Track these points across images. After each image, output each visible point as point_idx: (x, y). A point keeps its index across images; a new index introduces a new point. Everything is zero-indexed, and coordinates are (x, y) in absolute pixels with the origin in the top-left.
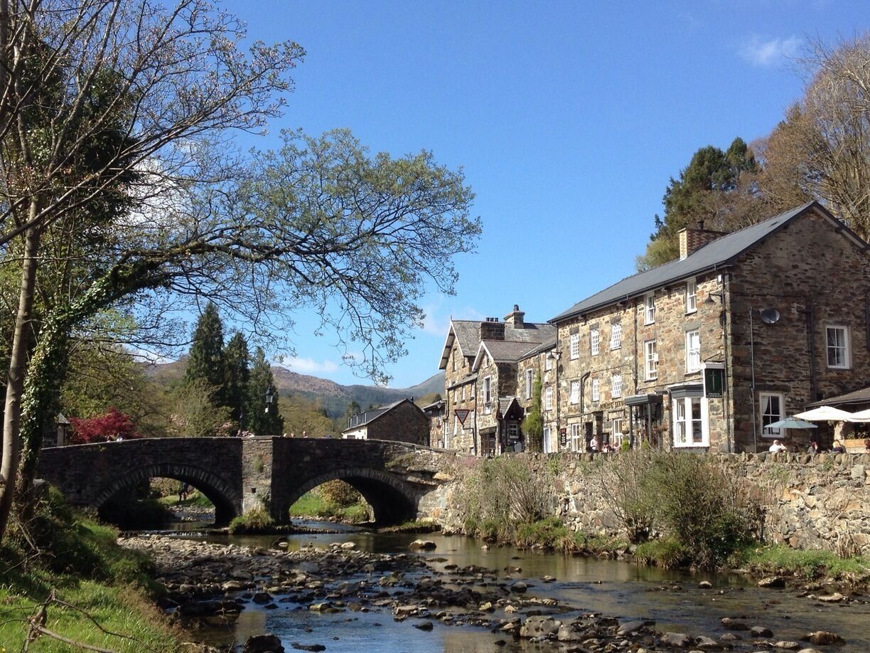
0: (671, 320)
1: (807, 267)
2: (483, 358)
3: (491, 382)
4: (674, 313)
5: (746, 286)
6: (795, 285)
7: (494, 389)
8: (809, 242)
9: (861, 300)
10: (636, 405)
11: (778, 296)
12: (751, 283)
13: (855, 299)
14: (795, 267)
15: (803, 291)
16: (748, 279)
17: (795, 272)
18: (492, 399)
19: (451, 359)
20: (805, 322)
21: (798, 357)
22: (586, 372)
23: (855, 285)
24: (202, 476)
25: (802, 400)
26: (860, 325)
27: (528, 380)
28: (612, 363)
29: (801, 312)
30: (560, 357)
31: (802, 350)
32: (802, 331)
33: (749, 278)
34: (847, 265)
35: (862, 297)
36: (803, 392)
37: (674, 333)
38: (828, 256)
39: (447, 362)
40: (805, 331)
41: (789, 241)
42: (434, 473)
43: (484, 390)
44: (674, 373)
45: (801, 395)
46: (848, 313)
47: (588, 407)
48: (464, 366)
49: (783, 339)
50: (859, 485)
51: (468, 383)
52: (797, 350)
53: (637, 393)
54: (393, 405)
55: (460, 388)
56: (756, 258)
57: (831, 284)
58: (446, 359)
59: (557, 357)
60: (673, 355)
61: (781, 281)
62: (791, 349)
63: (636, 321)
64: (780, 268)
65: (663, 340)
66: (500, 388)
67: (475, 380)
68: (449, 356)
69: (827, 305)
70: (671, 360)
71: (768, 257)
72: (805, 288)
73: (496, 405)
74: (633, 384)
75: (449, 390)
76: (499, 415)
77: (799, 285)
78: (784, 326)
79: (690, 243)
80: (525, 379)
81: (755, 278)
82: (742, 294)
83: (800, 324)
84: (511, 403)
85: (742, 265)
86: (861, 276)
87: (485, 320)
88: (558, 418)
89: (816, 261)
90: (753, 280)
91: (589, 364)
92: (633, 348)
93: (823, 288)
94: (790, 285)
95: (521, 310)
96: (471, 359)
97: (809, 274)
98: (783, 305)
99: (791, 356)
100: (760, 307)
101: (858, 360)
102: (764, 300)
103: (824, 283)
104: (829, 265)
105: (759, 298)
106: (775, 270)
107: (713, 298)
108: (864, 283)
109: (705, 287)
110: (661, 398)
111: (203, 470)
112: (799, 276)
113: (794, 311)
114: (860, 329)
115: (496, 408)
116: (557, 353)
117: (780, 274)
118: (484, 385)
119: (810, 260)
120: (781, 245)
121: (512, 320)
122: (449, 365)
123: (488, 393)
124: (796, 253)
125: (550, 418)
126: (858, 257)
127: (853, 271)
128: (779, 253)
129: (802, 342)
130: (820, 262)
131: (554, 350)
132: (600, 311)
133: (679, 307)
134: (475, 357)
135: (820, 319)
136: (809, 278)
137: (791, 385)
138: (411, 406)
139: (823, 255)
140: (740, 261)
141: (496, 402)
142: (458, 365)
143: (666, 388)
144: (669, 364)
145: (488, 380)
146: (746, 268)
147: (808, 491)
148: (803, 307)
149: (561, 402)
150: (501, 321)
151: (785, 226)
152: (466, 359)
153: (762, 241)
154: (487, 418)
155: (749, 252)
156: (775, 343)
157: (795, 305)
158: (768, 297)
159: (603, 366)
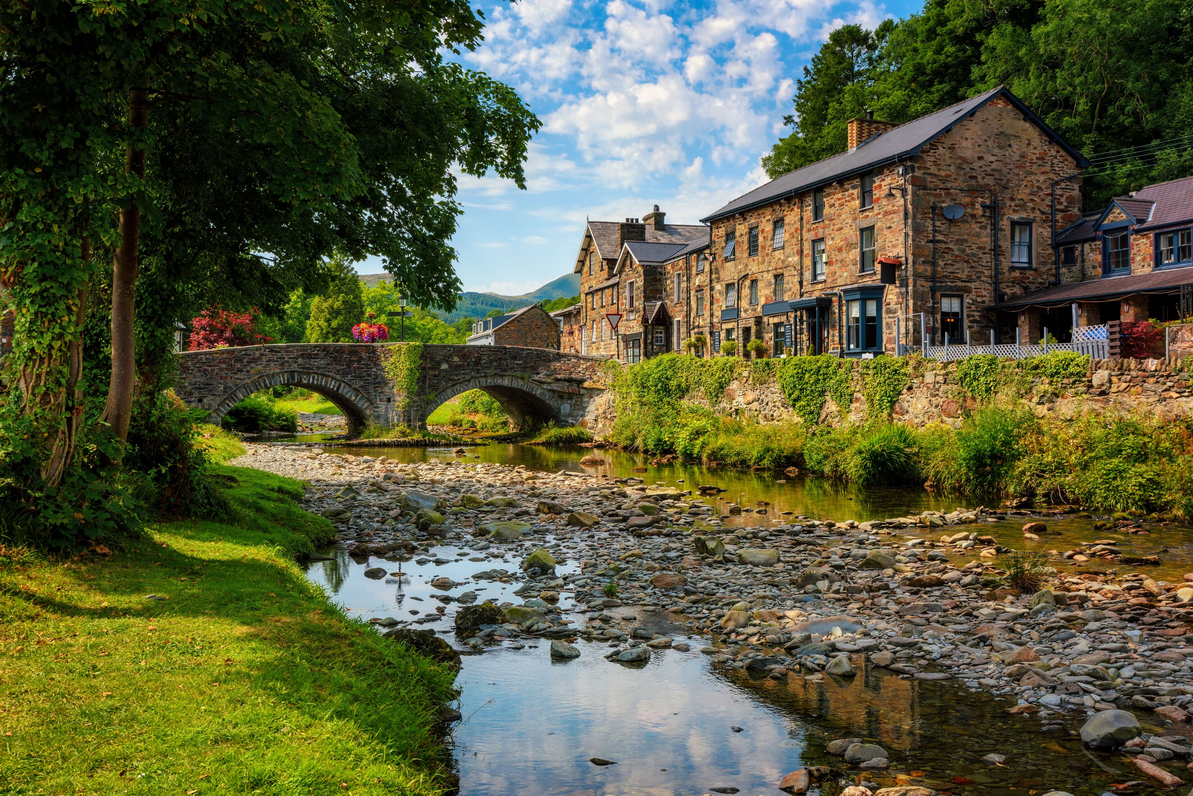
0: (843, 216)
1: (993, 159)
2: (625, 260)
3: (635, 286)
4: (847, 209)
5: (929, 179)
6: (979, 178)
7: (639, 293)
8: (996, 131)
9: (1047, 195)
10: (801, 309)
11: (962, 190)
12: (935, 175)
13: (1041, 193)
14: (980, 158)
15: (988, 185)
16: (930, 171)
17: (981, 163)
18: (636, 304)
19: (588, 263)
20: (990, 217)
21: (981, 255)
22: (743, 274)
23: (1042, 178)
24: (332, 385)
25: (983, 302)
26: (1045, 221)
27: (676, 286)
28: (773, 265)
29: (984, 207)
30: (714, 258)
31: (984, 248)
32: (986, 228)
33: (933, 170)
34: (1034, 157)
35: (1049, 191)
36: (984, 293)
37: (846, 230)
38: (1015, 147)
39: (583, 265)
40: (989, 227)
41: (974, 129)
42: (582, 381)
43: (627, 294)
44: (845, 274)
45: (982, 296)
46: (1033, 209)
47: (746, 311)
48: (602, 270)
49: (966, 237)
50: (1103, 393)
51: (608, 287)
52: (979, 248)
53: (801, 295)
54: (519, 312)
55: (600, 293)
56: (941, 148)
57: (1016, 177)
58: (582, 262)
59: (711, 259)
60: (844, 255)
61: (965, 174)
62: (974, 246)
63: (802, 219)
64: (964, 160)
65: (833, 239)
66: (645, 291)
67: (618, 284)
68: (585, 259)
69: (1012, 199)
70: (842, 261)
71: (952, 148)
72: (989, 181)
73: (641, 309)
74: (798, 287)
75: (587, 294)
76: (645, 320)
77: (983, 178)
78: (967, 221)
79: (860, 135)
80: (673, 282)
81: (939, 170)
82: (925, 188)
83: (983, 219)
84: (657, 308)
85: (924, 155)
86: (1048, 168)
87: (624, 221)
88: (711, 323)
89: (1002, 152)
90: (937, 173)
91: (746, 265)
92: (797, 248)
93: (1009, 181)
94: (975, 178)
95: (661, 210)
96: (611, 262)
97: (994, 166)
98: (968, 200)
99: (974, 255)
100: (943, 202)
101: (1042, 259)
102: (948, 194)
103: (1009, 177)
104: (1016, 157)
105: (943, 193)
106: (959, 161)
107: (894, 192)
108: (1051, 176)
109: (883, 180)
110: (830, 301)
111: (333, 378)
112: (984, 168)
113: (978, 206)
114: (1045, 225)
115: (642, 313)
116: (711, 254)
117: (965, 166)
118: (627, 289)
119: (996, 151)
120: (968, 134)
121: (652, 221)
122: (586, 269)
123: (632, 298)
124: (981, 142)
125: (702, 323)
126: (1045, 148)
127: (1040, 162)
128: (965, 144)
129: (986, 240)
130: (1007, 153)
131: (708, 251)
132: (761, 207)
133: (853, 203)
134: (616, 260)
135: (1004, 215)
136: (993, 170)
137: (972, 285)
138: (540, 312)
139: (1010, 146)
140: (923, 152)
141: (641, 306)
142: (596, 268)
143: (836, 291)
144: (839, 265)
145: (632, 284)
146: (929, 160)
147: (1035, 399)
148: (988, 202)
149: (715, 306)
150: (641, 222)
151: (972, 113)
152: (605, 263)
153: (947, 130)
154: (631, 324)
155: (933, 142)
156: (958, 240)
157: (980, 200)
158: (952, 191)
159: (763, 268)
